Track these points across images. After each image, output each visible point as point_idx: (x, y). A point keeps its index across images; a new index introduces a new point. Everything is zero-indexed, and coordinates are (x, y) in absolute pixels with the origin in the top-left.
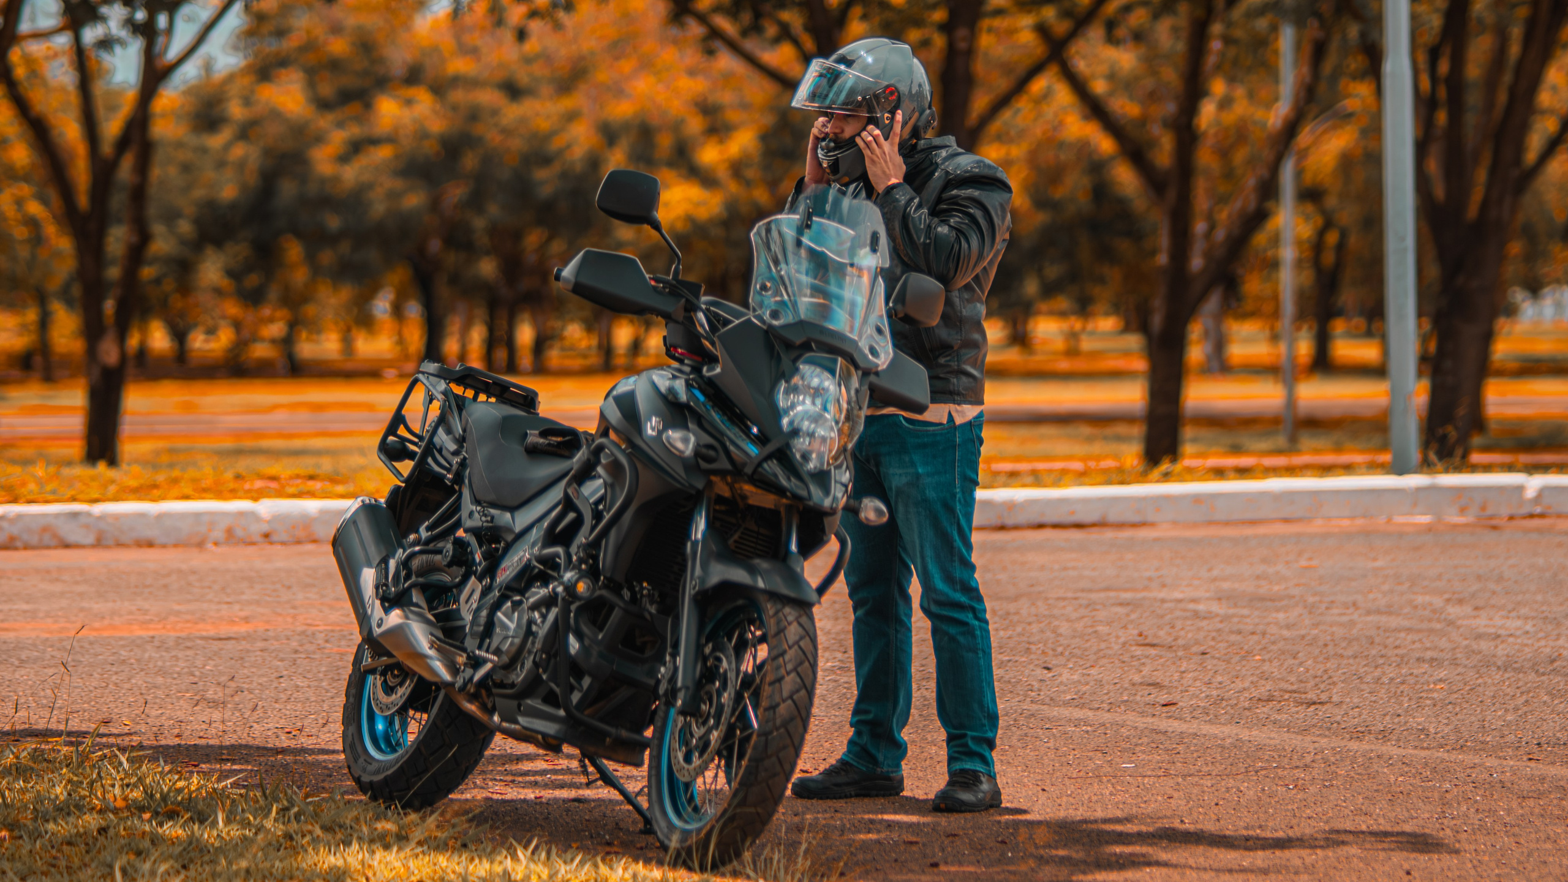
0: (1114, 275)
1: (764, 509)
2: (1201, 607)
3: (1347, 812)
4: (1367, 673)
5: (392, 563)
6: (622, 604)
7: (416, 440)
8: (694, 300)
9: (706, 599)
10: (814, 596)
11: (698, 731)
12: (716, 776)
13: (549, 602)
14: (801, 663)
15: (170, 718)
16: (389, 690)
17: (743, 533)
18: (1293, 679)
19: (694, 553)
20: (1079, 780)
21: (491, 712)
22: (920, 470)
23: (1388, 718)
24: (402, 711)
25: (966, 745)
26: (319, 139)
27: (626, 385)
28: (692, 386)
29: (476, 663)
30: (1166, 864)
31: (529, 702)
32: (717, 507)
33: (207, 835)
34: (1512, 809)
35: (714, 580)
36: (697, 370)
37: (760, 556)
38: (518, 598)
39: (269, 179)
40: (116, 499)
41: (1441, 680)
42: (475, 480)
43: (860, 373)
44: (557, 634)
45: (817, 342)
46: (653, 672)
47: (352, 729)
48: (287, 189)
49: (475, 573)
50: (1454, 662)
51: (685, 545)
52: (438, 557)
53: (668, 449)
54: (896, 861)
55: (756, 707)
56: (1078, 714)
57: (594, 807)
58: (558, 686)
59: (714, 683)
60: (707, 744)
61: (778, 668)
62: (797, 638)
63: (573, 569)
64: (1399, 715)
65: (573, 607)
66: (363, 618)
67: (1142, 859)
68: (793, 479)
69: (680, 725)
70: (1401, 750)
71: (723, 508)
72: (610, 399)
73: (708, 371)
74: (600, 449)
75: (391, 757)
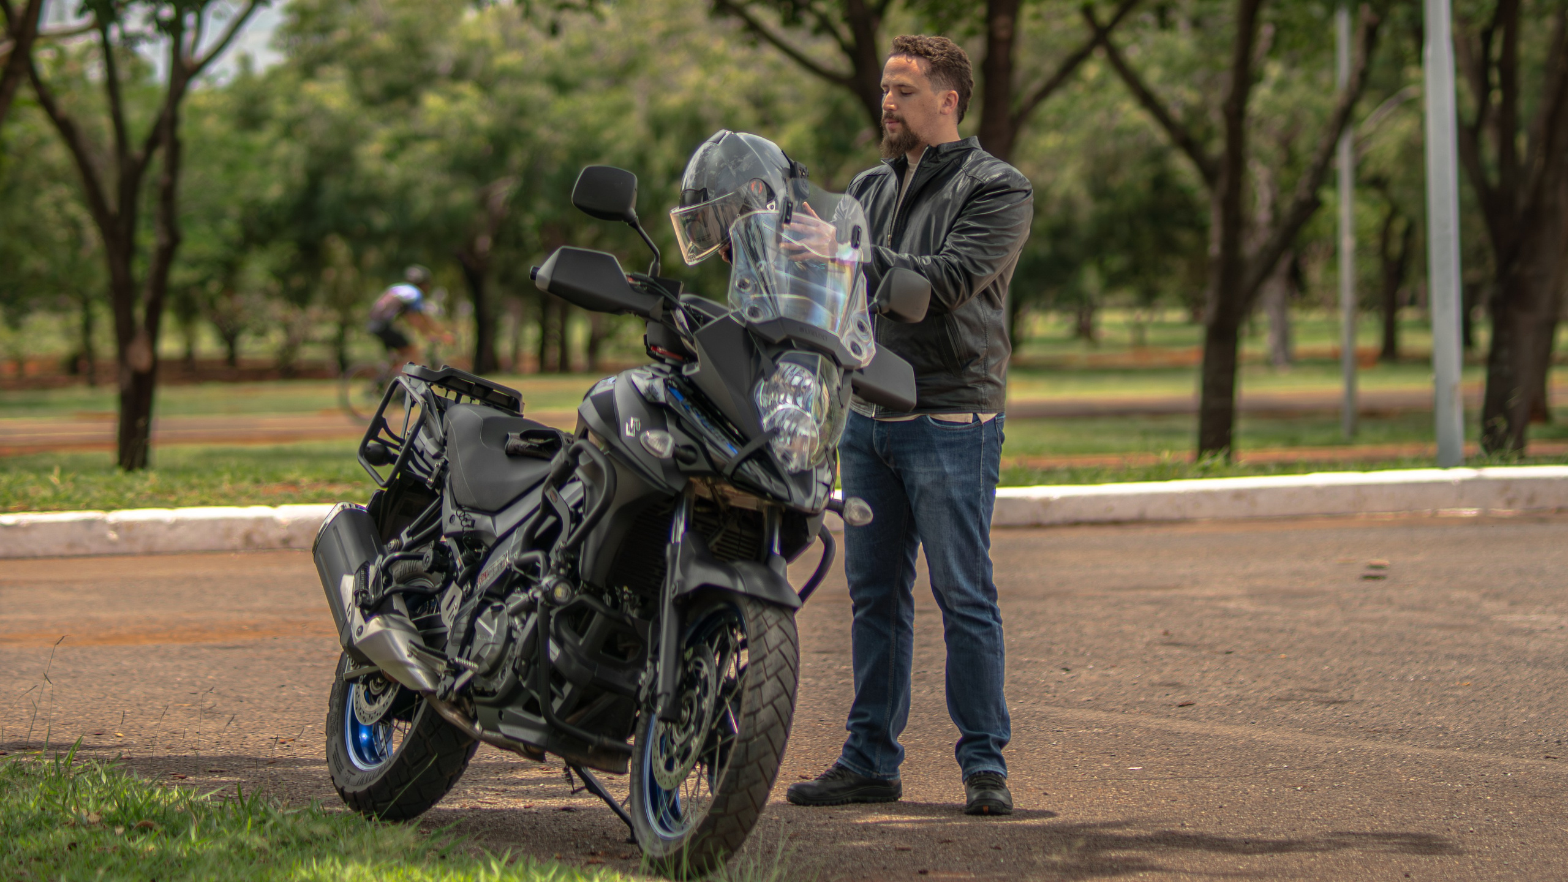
0: (1180, 266)
1: (747, 510)
2: (1232, 605)
3: (1353, 813)
4: (1392, 670)
5: (372, 570)
6: (602, 609)
7: (398, 444)
8: (673, 299)
9: (686, 603)
10: (795, 601)
11: (679, 738)
12: (698, 783)
13: (529, 607)
14: (782, 668)
15: (164, 730)
16: (371, 699)
17: (724, 535)
18: (1316, 678)
19: (674, 557)
20: (1083, 784)
21: (473, 720)
22: (947, 469)
23: (1407, 716)
24: (387, 719)
25: (988, 747)
26: (364, 136)
27: (604, 386)
28: (671, 386)
29: (457, 671)
30: (1160, 869)
31: (510, 709)
32: (699, 510)
33: (179, 849)
34: (1522, 808)
35: (693, 583)
36: (676, 369)
37: (742, 559)
38: (497, 604)
39: (315, 179)
40: (132, 505)
41: (1467, 677)
42: (455, 484)
43: (842, 370)
44: (537, 639)
45: (798, 340)
46: (635, 678)
47: (336, 739)
48: (332, 188)
49: (456, 579)
50: (1484, 659)
51: (665, 548)
52: (420, 563)
53: (646, 450)
54: (885, 868)
55: (737, 712)
56: (1090, 715)
57: (584, 817)
58: (538, 693)
59: (694, 689)
60: (687, 752)
61: (758, 673)
62: (777, 642)
63: (552, 573)
64: (1419, 714)
65: (553, 613)
66: (343, 625)
67: (1137, 864)
68: (773, 480)
69: (661, 733)
70: (1416, 749)
71: (704, 510)
72: (588, 400)
73: (688, 370)
74: (578, 450)
75: (375, 767)
